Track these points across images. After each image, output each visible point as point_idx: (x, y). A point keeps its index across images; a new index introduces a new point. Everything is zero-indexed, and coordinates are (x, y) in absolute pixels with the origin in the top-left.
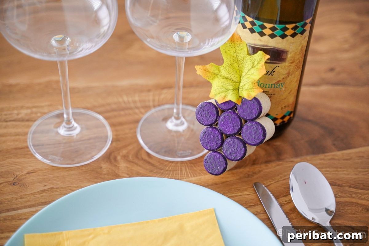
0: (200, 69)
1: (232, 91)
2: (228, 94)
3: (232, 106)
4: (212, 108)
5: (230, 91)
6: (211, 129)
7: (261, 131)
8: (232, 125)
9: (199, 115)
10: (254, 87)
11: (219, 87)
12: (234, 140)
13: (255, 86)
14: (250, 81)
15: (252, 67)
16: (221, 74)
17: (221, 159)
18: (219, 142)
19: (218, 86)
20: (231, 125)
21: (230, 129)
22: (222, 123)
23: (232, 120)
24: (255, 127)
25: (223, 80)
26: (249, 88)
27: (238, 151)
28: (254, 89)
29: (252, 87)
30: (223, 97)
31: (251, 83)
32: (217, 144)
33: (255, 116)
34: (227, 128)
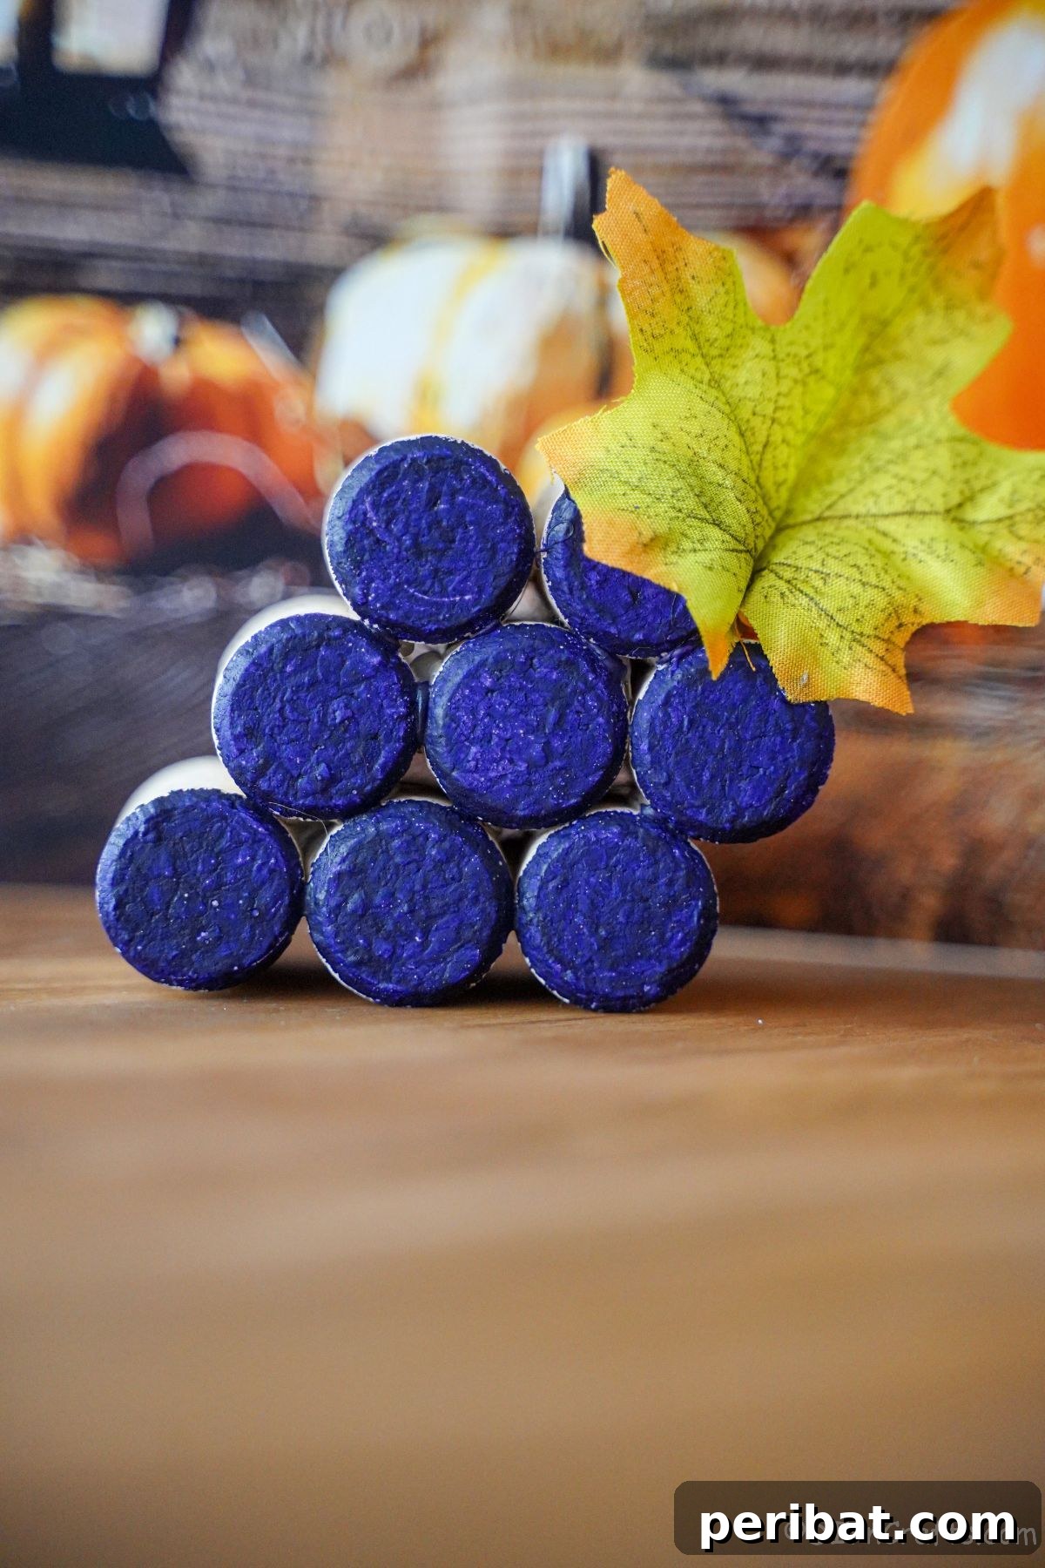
0: (637, 214)
1: (733, 544)
2: (687, 545)
3: (638, 636)
4: (503, 538)
5: (715, 533)
6: (376, 660)
7: (682, 943)
8: (536, 751)
9: (375, 506)
10: (879, 648)
11: (666, 446)
12: (466, 849)
13: (888, 641)
14: (887, 583)
15: (948, 511)
16: (728, 372)
17: (266, 896)
18: (353, 786)
19: (665, 437)
20: (529, 744)
21: (498, 762)
22: (488, 683)
23: (561, 717)
24: (671, 883)
25: (718, 425)
26: (839, 618)
27: (425, 934)
28: (870, 659)
29: (868, 630)
30: (645, 539)
31: (881, 601)
32: (331, 780)
33: (732, 821)
34: (487, 737)
